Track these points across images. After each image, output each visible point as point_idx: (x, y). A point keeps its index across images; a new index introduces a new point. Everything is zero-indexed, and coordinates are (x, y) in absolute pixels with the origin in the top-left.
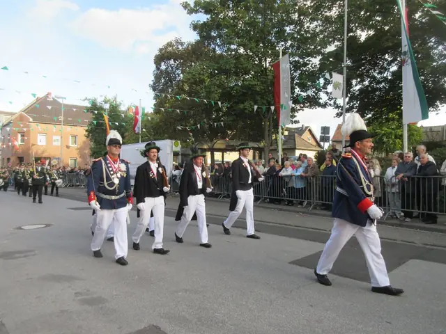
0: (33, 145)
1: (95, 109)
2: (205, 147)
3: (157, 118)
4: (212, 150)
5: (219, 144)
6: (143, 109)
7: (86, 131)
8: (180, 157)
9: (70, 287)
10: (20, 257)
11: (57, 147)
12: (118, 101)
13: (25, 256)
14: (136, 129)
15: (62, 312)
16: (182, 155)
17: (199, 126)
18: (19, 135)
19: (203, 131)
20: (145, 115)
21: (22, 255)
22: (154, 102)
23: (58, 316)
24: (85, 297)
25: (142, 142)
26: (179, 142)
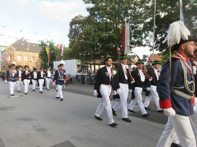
1: (43, 45)
2: (91, 63)
3: (70, 50)
4: (95, 64)
5: (98, 61)
6: (64, 46)
7: (39, 55)
8: (80, 67)
9: (31, 123)
10: (9, 110)
11: (26, 61)
12: (53, 42)
13: (11, 109)
14: (61, 54)
15: (27, 134)
17: (89, 53)
18: (9, 56)
19: (90, 56)
20: (65, 48)
22: (69, 42)
23: (25, 136)
24: (37, 128)
26: (80, 60)
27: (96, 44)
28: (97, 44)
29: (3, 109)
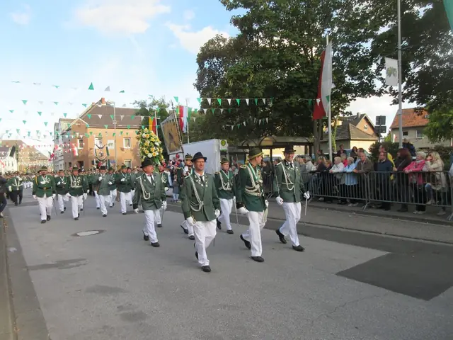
0: (91, 149)
2: (253, 144)
5: (267, 140)
6: (189, 108)
7: (137, 134)
9: (114, 300)
10: (73, 266)
11: (112, 150)
13: (78, 266)
14: (184, 130)
15: (105, 327)
16: (230, 154)
17: (244, 123)
18: (78, 141)
19: (249, 129)
21: (75, 264)
23: (100, 333)
24: (126, 312)
25: (190, 142)
26: (226, 141)
27: (259, 101)
29: (61, 264)
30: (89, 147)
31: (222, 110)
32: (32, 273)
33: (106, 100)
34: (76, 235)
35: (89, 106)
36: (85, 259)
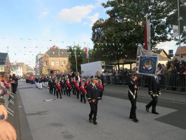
2: (115, 63)
4: (119, 64)
5: (121, 61)
7: (68, 59)
8: (105, 68)
9: (60, 129)
10: (44, 114)
11: (58, 66)
12: (80, 46)
13: (45, 114)
14: (87, 57)
16: (106, 67)
17: (112, 54)
18: (45, 62)
19: (114, 56)
20: (90, 51)
24: (65, 134)
25: (89, 62)
26: (104, 62)
28: (119, 44)
29: (39, 113)
30: (49, 65)
31: (103, 49)
32: (27, 117)
33: (56, 46)
34: (45, 101)
35: (49, 48)
36: (48, 111)
